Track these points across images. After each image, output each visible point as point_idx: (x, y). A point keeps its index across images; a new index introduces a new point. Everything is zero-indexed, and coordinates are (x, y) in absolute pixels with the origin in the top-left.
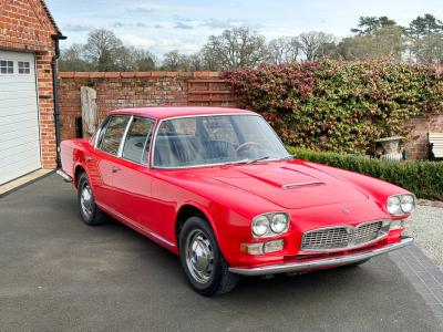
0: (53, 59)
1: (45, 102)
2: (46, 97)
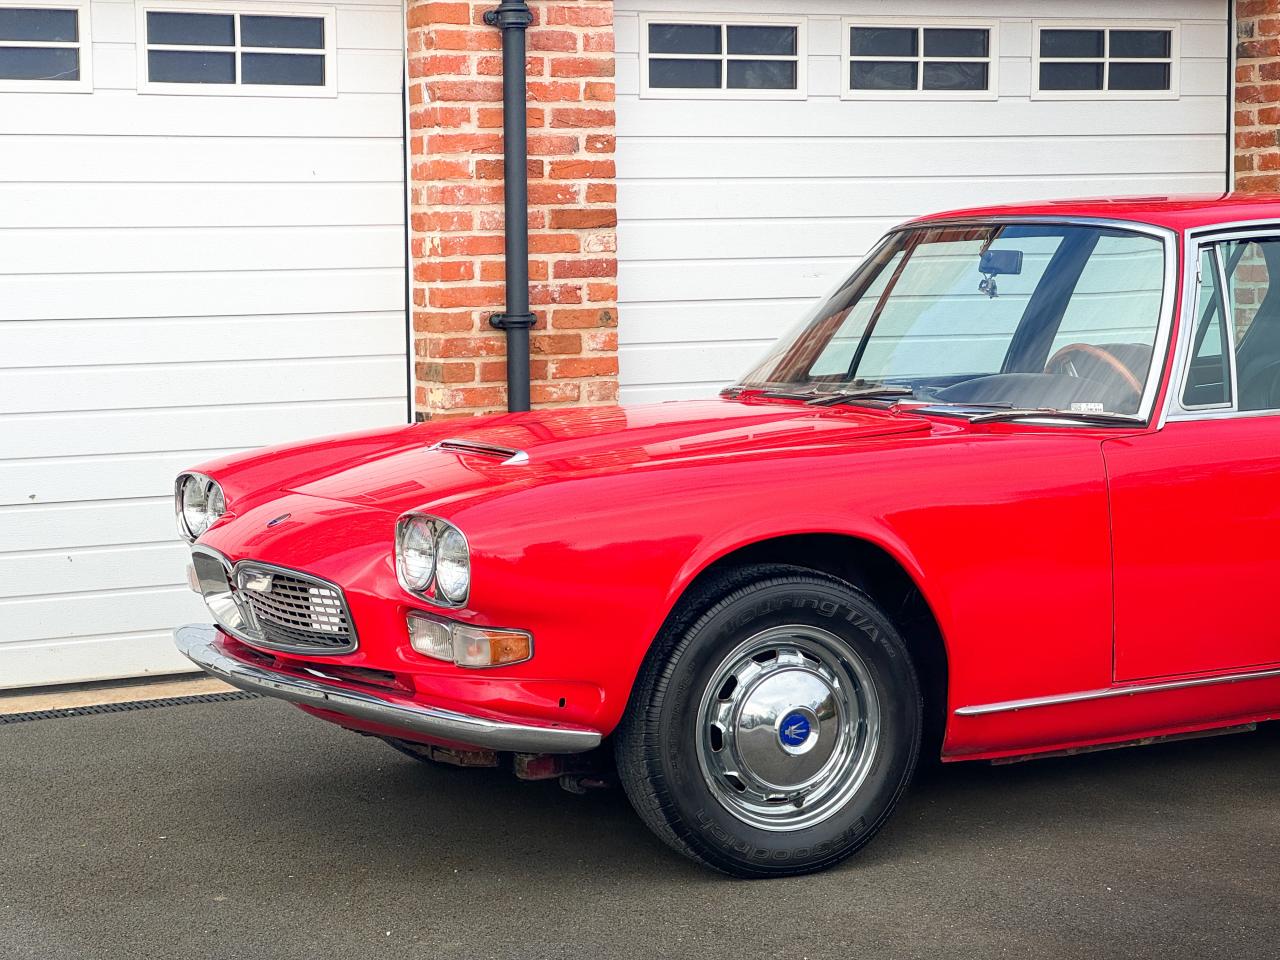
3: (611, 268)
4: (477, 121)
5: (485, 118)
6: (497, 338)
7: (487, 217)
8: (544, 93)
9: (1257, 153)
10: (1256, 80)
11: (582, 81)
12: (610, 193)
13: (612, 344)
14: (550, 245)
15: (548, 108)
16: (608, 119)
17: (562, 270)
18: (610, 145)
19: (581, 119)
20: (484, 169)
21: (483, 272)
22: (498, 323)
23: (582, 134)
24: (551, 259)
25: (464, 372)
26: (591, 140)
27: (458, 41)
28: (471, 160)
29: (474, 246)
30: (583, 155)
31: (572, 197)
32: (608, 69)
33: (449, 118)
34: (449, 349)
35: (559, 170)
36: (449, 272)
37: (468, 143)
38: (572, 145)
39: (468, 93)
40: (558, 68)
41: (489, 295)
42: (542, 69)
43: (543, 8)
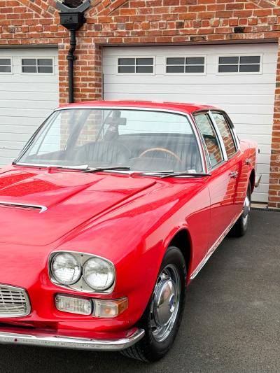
4: (66, 80)
8: (80, 74)
11: (88, 71)
15: (81, 77)
19: (88, 80)
20: (67, 90)
23: (88, 83)
26: (90, 84)
27: (63, 63)
28: (65, 88)
30: (88, 87)
31: (85, 96)
32: (93, 69)
35: (83, 90)
37: (64, 84)
38: (85, 85)
39: (64, 74)
40: (83, 69)
42: (79, 69)
43: (79, 56)
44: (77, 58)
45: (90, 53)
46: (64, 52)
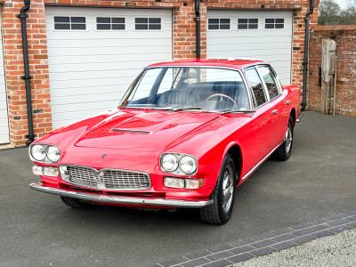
0: (307, 15)
1: (297, 52)
2: (297, 49)
3: (47, 67)
4: (17, 37)
5: (18, 37)
6: (23, 81)
7: (20, 57)
8: (30, 31)
9: (177, 42)
10: (177, 28)
11: (39, 29)
12: (46, 51)
13: (48, 82)
14: (33, 62)
15: (32, 34)
16: (45, 37)
17: (36, 67)
18: (45, 42)
19: (39, 37)
20: (18, 47)
21: (20, 68)
22: (23, 78)
23: (39, 40)
24: (34, 65)
25: (17, 88)
26: (41, 41)
27: (11, 21)
28: (16, 45)
29: (17, 63)
30: (40, 44)
31: (37, 52)
32: (44, 26)
33: (10, 37)
34: (13, 83)
36: (12, 68)
37: (15, 42)
38: (38, 42)
39: (14, 31)
40: (33, 26)
41: (21, 72)
42: (30, 27)
43: (29, 14)
44: (27, 16)
45: (41, 11)
46: (14, 10)
